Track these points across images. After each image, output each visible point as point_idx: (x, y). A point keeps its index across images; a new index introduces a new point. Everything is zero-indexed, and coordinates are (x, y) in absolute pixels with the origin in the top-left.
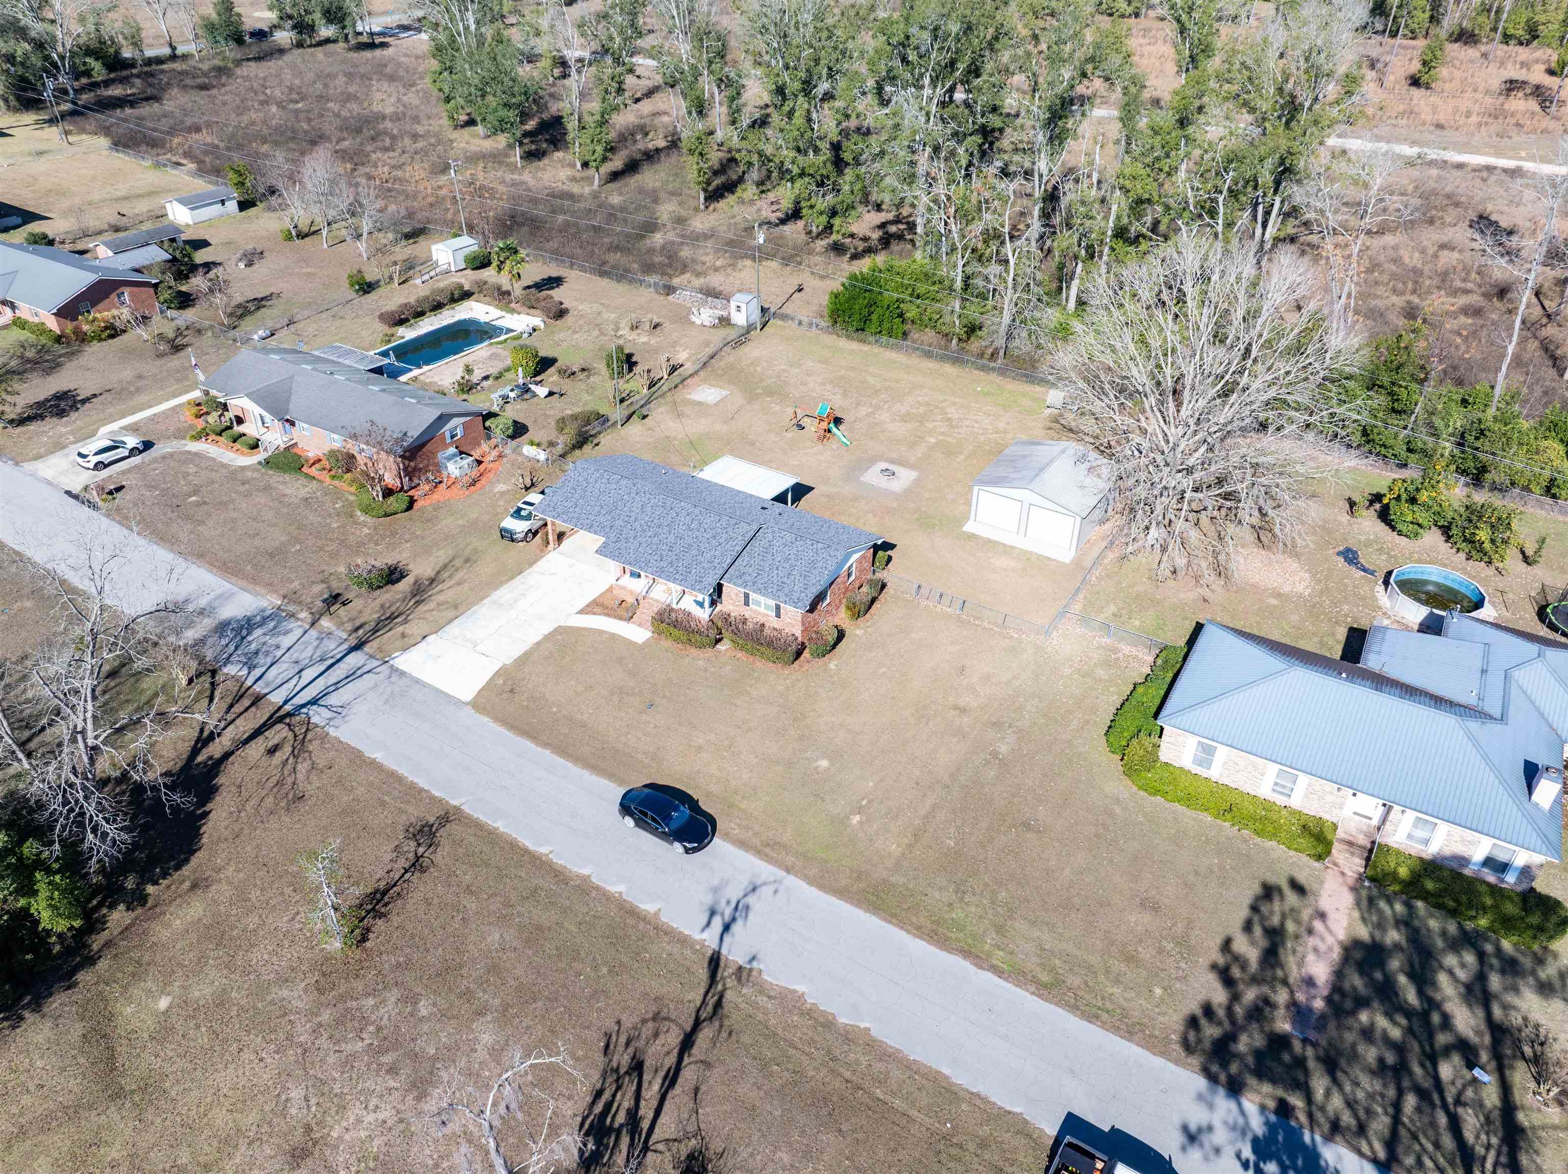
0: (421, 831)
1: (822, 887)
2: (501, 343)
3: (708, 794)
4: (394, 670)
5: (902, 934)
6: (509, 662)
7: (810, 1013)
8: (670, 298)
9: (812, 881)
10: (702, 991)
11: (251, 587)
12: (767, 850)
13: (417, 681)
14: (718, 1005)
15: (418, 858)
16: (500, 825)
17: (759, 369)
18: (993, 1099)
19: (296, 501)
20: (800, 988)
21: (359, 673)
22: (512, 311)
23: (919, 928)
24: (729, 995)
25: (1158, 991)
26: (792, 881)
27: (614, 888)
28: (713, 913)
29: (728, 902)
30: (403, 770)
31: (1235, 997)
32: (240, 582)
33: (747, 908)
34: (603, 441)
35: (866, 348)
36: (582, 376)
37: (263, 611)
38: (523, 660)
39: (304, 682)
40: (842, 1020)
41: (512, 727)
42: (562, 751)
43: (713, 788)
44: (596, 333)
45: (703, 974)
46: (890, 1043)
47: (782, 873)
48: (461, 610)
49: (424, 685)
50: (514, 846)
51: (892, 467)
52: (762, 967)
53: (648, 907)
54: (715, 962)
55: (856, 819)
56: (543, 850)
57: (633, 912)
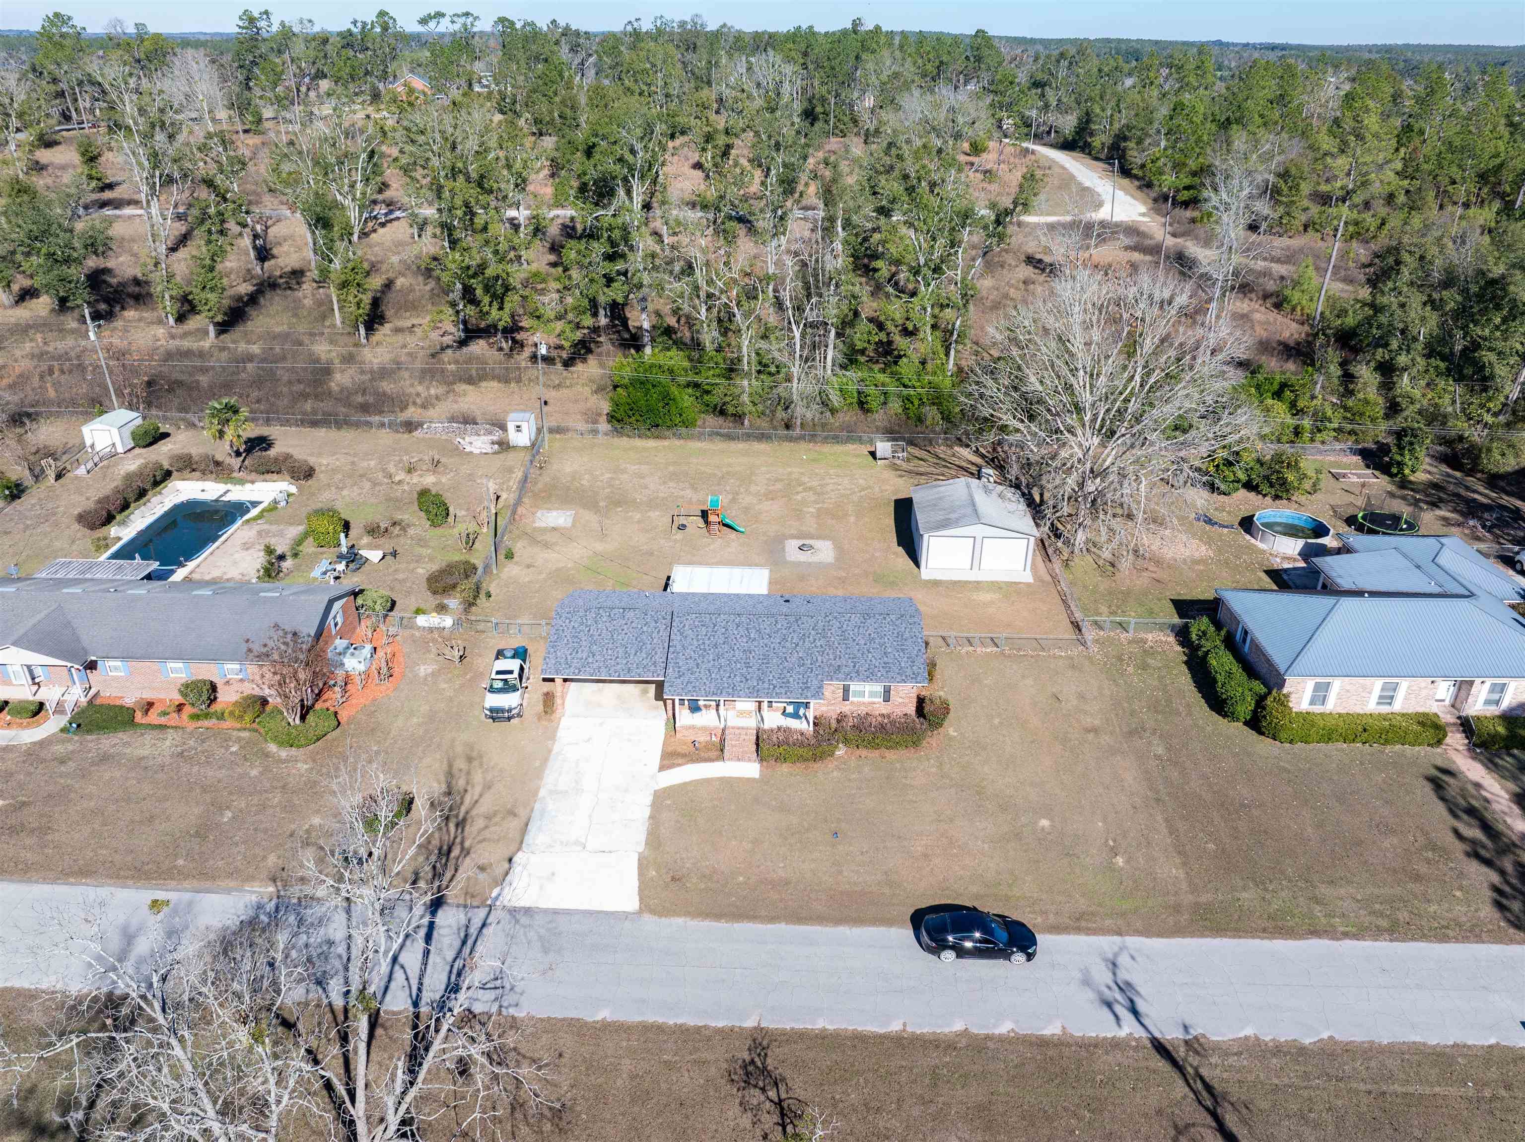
0: (748, 1074)
1: (1160, 935)
2: (255, 519)
3: (977, 897)
4: (513, 912)
5: (1257, 942)
6: (641, 848)
7: (1278, 1050)
8: (415, 434)
9: (1147, 932)
10: (1180, 1082)
11: (208, 884)
12: (1083, 924)
13: (556, 912)
14: (1208, 1087)
15: (779, 1103)
16: (821, 1024)
17: (584, 482)
18: (1470, 1043)
19: (168, 760)
20: (1249, 1031)
21: (473, 931)
22: (242, 482)
23: (1264, 930)
24: (1204, 1072)
25: (1458, 894)
26: (1133, 942)
27: (1004, 1028)
28: (1109, 1005)
29: (1109, 988)
30: (652, 1017)
31: (1502, 872)
32: (186, 884)
33: (1128, 984)
34: (493, 589)
35: (666, 443)
36: (396, 530)
37: (260, 907)
38: (654, 839)
39: (414, 970)
40: (1307, 1041)
41: (718, 916)
42: (797, 917)
43: (974, 889)
44: (367, 485)
45: (1162, 1065)
46: (1359, 1039)
47: (1117, 939)
48: (522, 813)
49: (568, 912)
50: (860, 1039)
51: (807, 542)
52: (1200, 1031)
53: (1052, 1030)
54: (1160, 1047)
55: (1120, 861)
56: (895, 1027)
57: (1043, 1043)
